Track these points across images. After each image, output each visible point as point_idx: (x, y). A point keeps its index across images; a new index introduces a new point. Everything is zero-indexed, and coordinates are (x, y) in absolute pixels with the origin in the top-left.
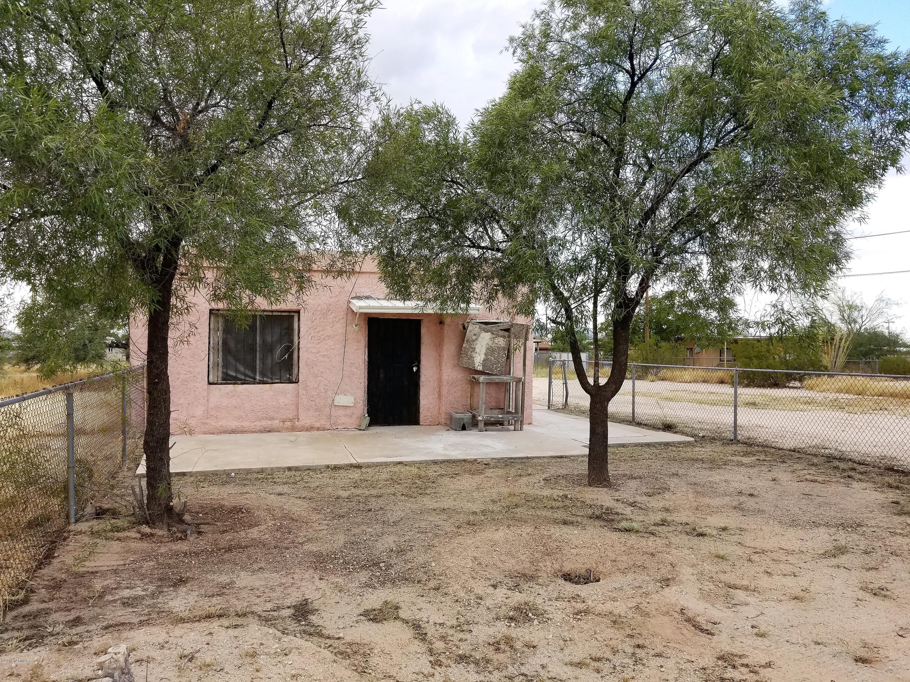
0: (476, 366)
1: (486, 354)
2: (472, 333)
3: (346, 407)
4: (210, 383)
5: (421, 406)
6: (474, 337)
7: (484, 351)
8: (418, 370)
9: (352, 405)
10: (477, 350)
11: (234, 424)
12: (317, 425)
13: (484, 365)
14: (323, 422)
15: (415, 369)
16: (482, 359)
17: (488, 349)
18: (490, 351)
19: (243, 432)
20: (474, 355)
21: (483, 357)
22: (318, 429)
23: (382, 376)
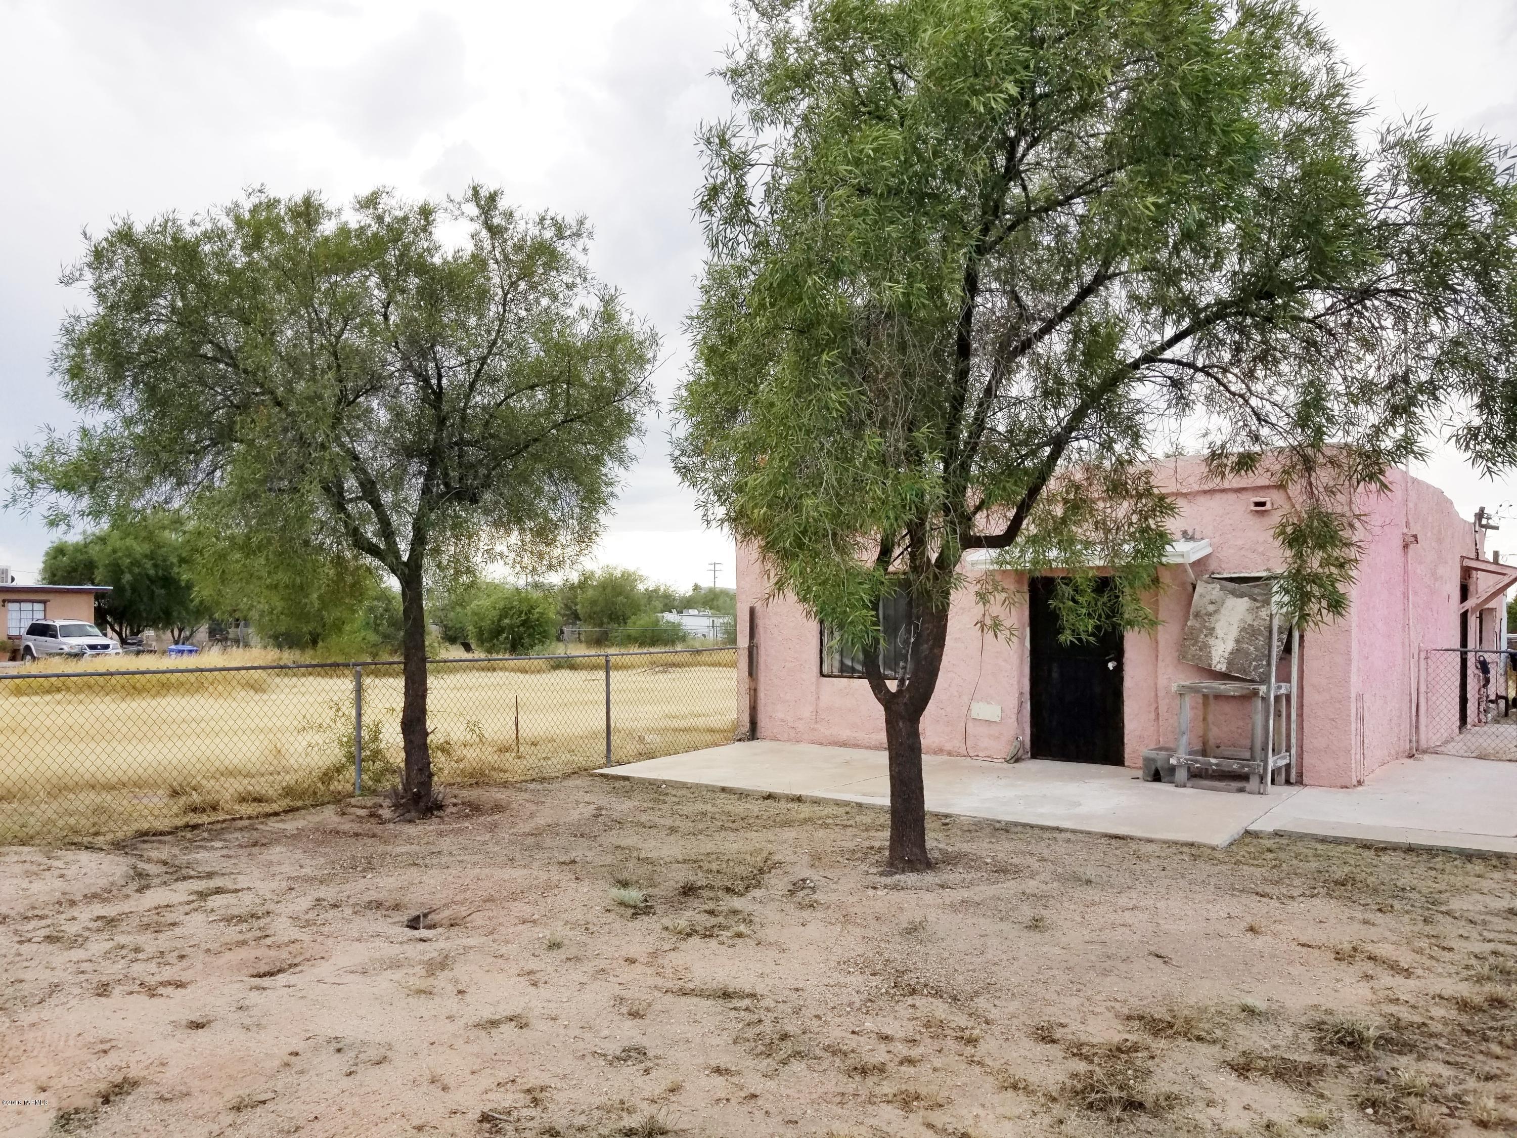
0: (1214, 663)
1: (1237, 641)
2: (1206, 600)
3: (989, 722)
4: (822, 675)
5: (1126, 732)
6: (1211, 608)
7: (1234, 633)
8: (1120, 668)
9: (998, 720)
10: (1219, 632)
11: (845, 734)
12: (948, 747)
13: (1230, 663)
14: (955, 744)
15: (1111, 666)
16: (1229, 649)
17: (1243, 629)
18: (1249, 632)
19: (856, 746)
20: (1212, 641)
21: (1230, 645)
22: (950, 754)
23: (1055, 675)
